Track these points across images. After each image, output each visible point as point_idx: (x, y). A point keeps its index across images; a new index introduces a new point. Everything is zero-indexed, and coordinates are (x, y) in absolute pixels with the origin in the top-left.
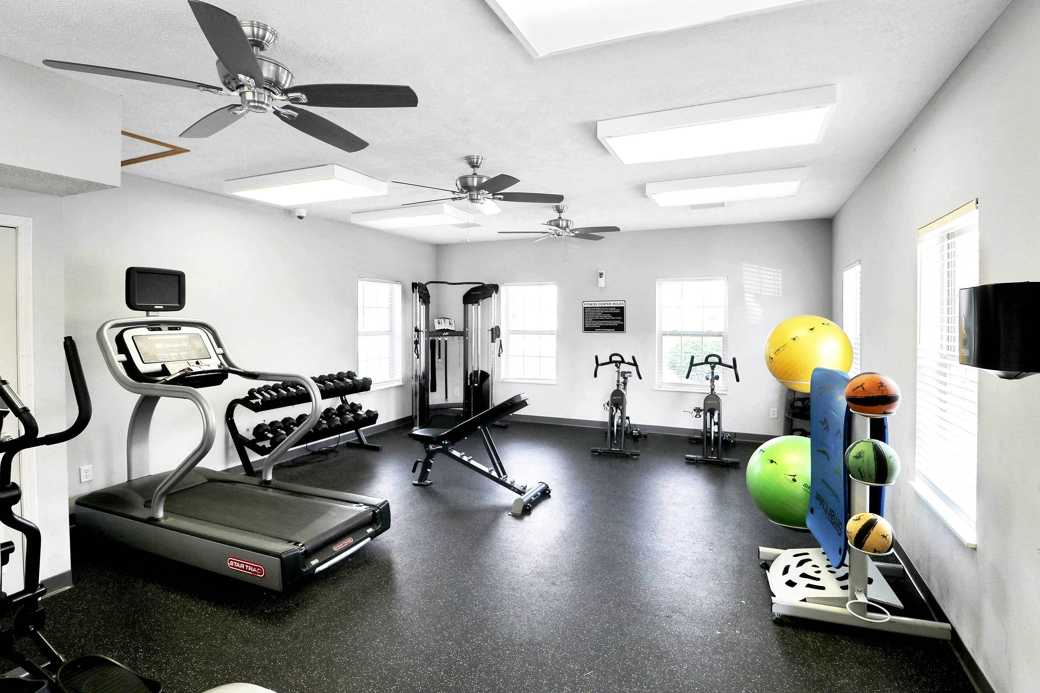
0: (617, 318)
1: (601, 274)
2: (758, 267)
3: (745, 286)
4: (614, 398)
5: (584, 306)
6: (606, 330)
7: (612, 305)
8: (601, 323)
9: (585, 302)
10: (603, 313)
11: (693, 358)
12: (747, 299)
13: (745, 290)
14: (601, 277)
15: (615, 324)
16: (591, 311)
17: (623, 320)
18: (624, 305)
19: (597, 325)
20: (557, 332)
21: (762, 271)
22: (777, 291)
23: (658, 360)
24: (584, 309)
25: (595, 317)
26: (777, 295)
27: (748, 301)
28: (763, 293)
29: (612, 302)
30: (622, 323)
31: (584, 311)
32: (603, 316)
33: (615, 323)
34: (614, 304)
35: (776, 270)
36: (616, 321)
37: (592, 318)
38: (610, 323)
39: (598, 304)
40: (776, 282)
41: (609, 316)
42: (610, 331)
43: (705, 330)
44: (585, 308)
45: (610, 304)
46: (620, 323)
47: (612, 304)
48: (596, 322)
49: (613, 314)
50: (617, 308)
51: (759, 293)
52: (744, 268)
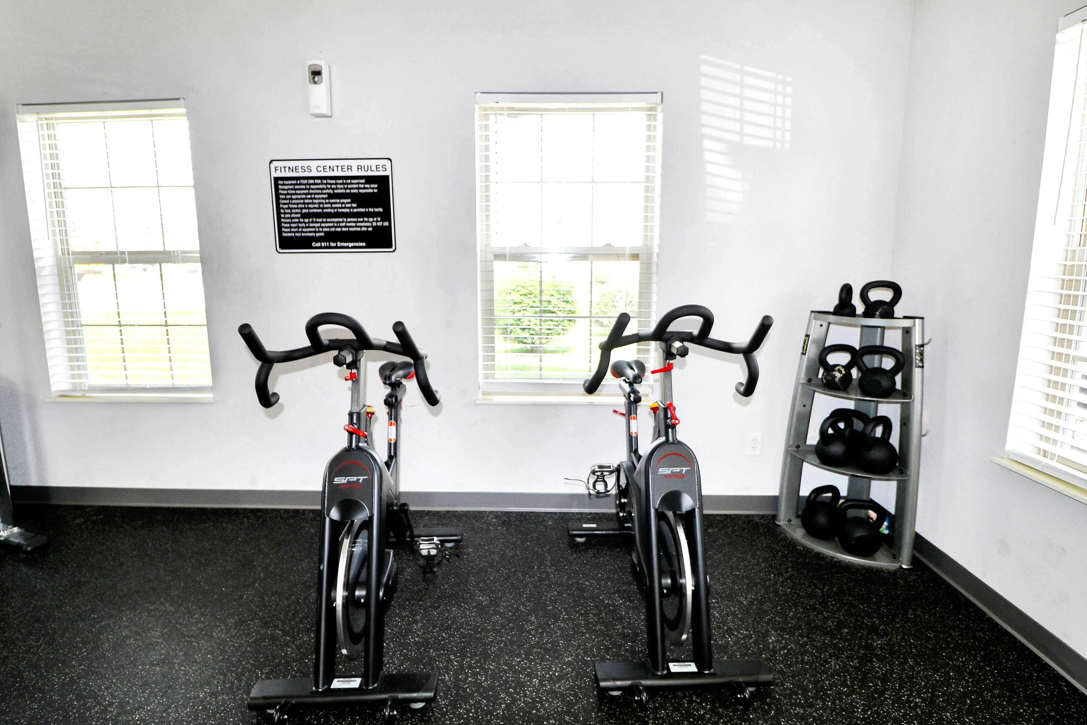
0: (371, 210)
1: (316, 73)
2: (738, 66)
3: (705, 120)
4: (338, 480)
5: (274, 175)
6: (343, 244)
7: (355, 173)
8: (328, 225)
9: (275, 164)
10: (331, 196)
11: (623, 320)
12: (708, 156)
13: (706, 131)
14: (315, 83)
15: (368, 227)
16: (294, 189)
17: (386, 216)
18: (388, 173)
19: (315, 232)
20: (201, 252)
21: (749, 80)
22: (779, 135)
23: (483, 324)
24: (276, 185)
25: (309, 208)
26: (778, 145)
27: (712, 163)
28: (747, 140)
29: (354, 164)
30: (386, 224)
31: (277, 189)
32: (331, 204)
33: (366, 225)
34: (360, 167)
35: (780, 77)
36: (368, 217)
37: (301, 209)
38: (351, 225)
39: (314, 169)
40: (779, 111)
41: (347, 205)
42: (353, 247)
43: (599, 243)
44: (276, 179)
45: (349, 168)
46: (379, 224)
47: (354, 168)
48: (313, 222)
49: (359, 199)
50: (370, 180)
51: (737, 138)
52: (705, 69)
